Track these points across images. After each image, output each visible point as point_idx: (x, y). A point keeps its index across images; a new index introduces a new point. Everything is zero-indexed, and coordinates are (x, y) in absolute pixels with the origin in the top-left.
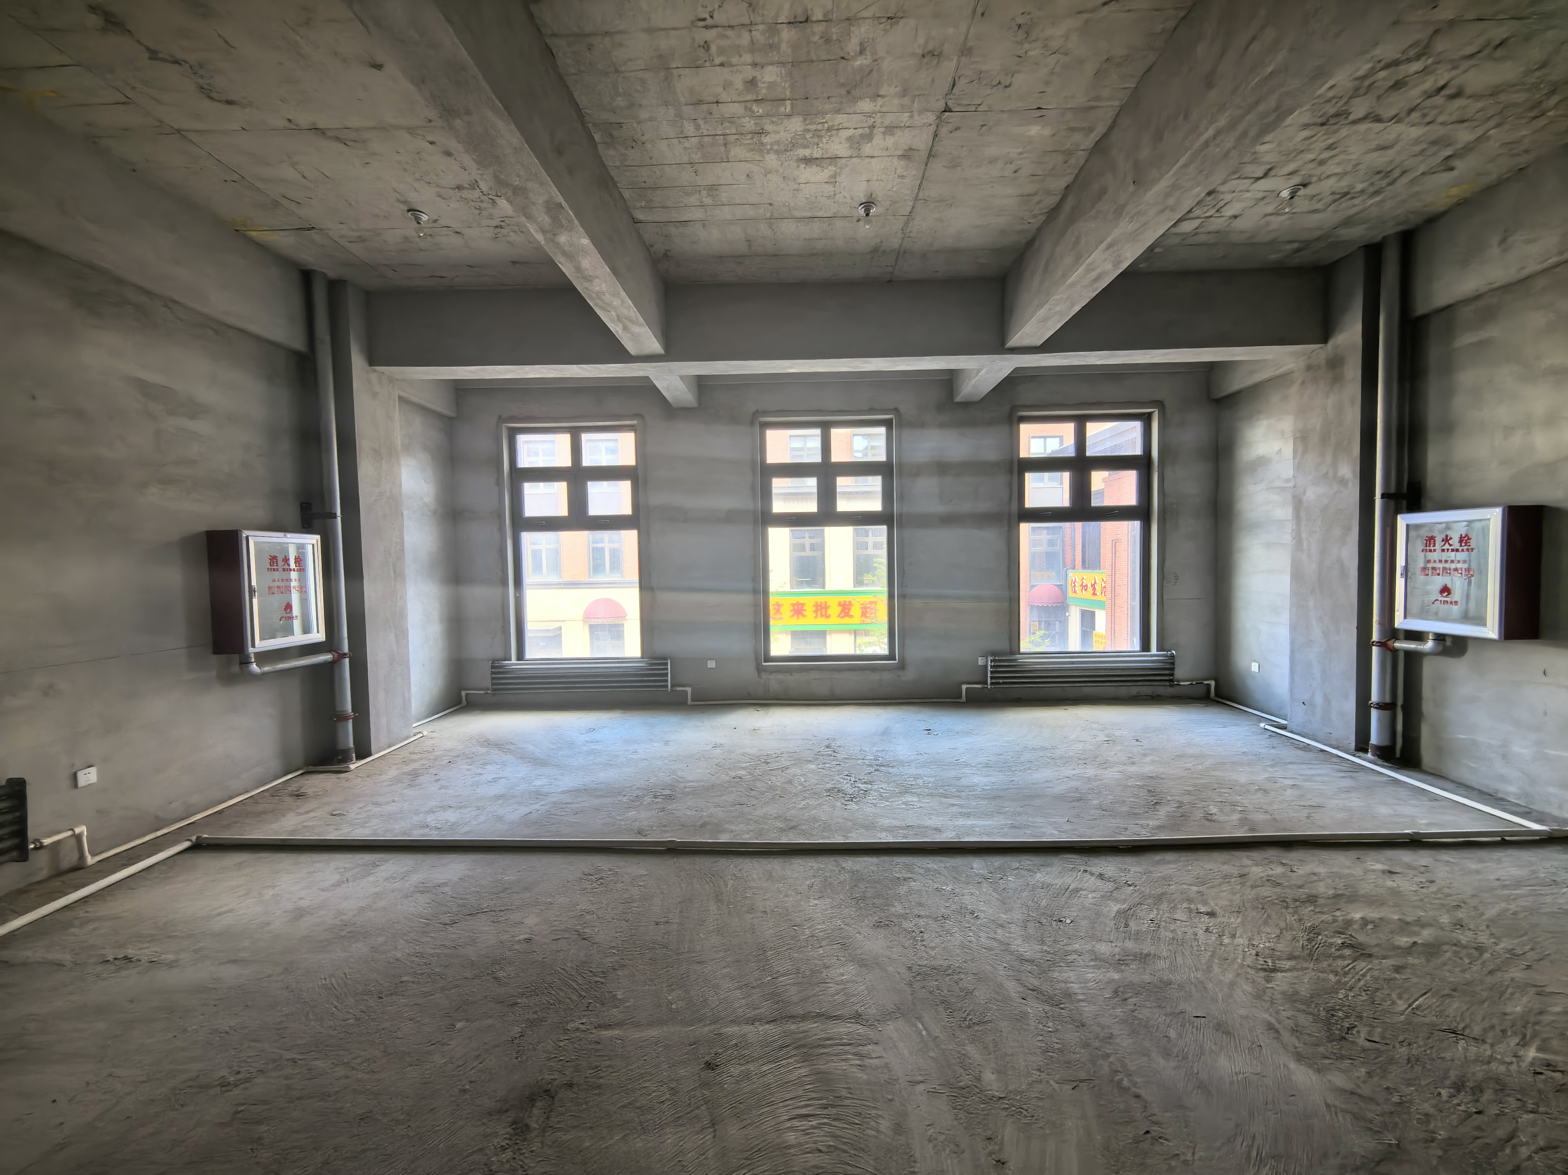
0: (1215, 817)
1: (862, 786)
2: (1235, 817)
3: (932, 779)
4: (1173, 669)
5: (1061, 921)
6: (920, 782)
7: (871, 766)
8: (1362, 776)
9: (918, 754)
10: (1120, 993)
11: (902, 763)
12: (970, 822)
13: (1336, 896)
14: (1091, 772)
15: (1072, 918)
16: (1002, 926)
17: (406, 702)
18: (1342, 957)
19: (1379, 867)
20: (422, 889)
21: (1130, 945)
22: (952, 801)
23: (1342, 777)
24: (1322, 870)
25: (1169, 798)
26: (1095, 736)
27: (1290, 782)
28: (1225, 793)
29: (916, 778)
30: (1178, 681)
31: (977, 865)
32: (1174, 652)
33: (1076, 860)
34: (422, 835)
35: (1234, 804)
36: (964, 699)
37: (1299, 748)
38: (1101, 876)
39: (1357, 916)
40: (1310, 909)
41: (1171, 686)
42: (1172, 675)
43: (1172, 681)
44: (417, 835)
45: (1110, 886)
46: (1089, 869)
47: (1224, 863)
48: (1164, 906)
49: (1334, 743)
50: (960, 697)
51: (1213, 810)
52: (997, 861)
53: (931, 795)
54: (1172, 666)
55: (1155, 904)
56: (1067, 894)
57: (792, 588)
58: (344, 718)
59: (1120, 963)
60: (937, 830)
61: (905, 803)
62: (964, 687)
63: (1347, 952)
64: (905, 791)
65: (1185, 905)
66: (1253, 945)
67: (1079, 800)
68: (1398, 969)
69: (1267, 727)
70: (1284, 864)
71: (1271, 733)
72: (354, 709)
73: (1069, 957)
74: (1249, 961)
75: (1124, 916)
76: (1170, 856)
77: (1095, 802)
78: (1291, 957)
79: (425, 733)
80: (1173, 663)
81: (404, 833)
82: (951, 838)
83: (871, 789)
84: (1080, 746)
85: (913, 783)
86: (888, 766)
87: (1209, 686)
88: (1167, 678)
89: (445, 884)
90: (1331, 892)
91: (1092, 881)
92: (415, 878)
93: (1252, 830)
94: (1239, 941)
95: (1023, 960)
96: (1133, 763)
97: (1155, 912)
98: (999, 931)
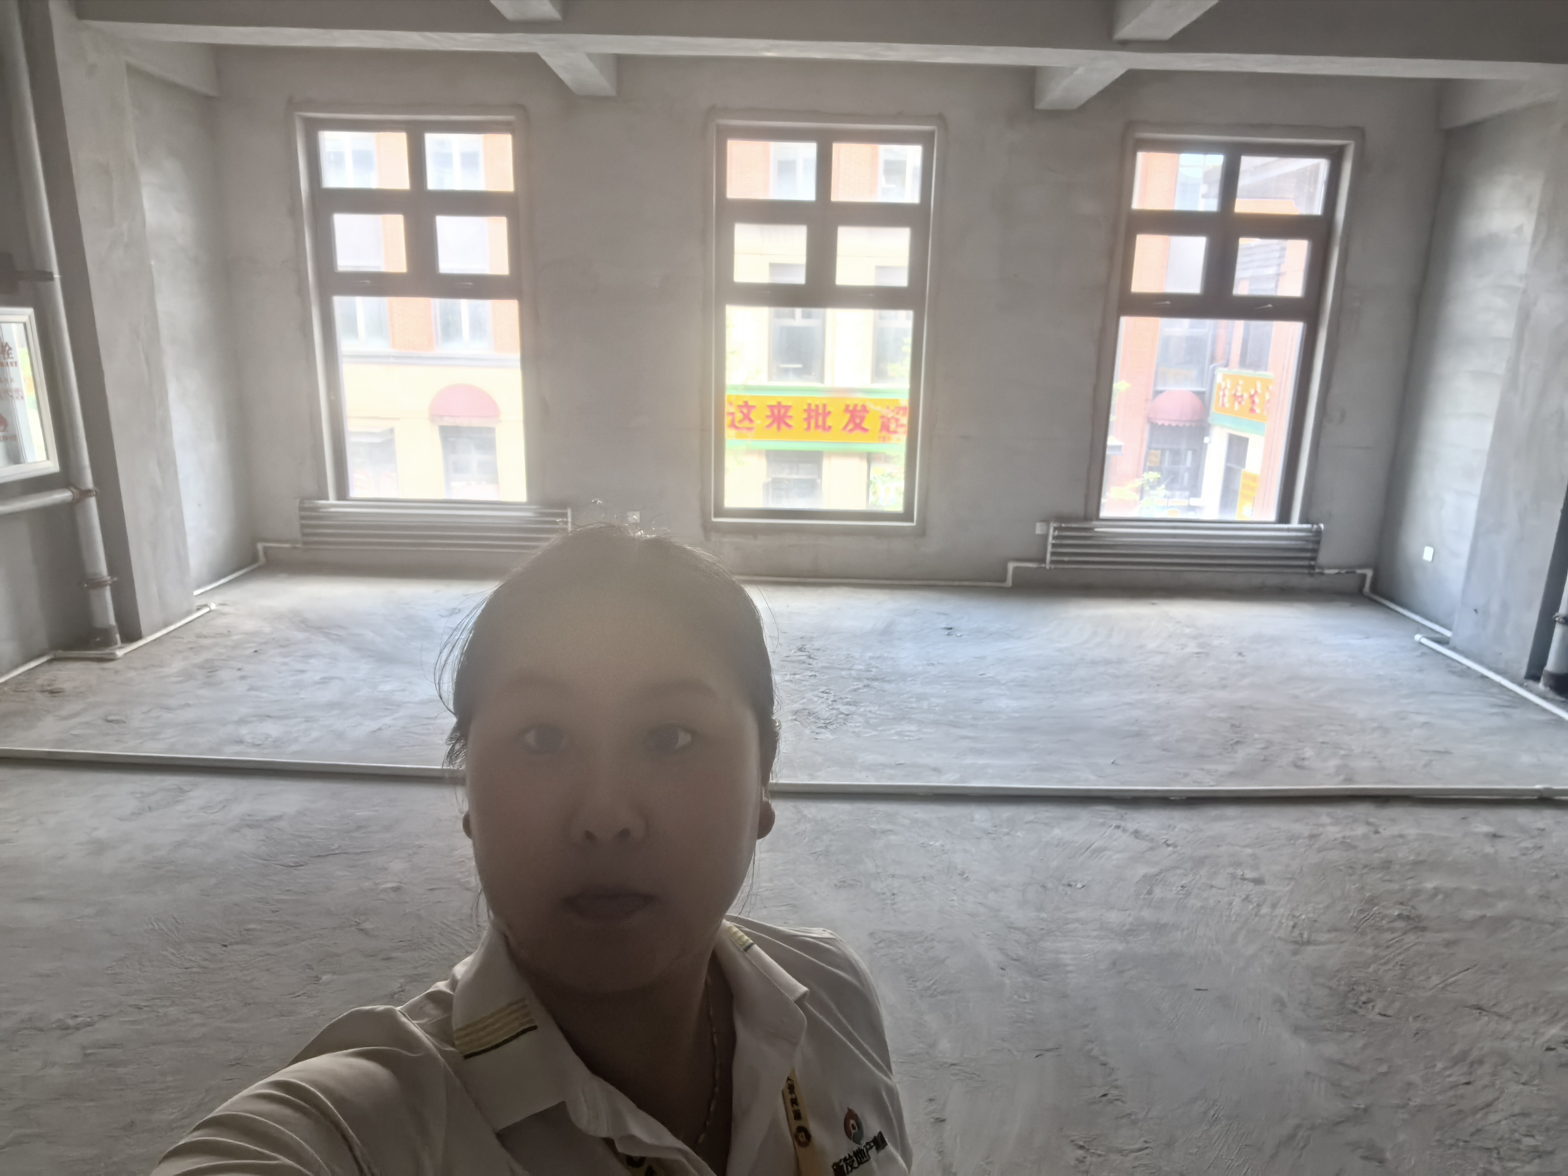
0: (1306, 763)
1: (844, 709)
2: (1333, 763)
3: (943, 701)
4: (1315, 551)
5: (1070, 885)
6: (925, 704)
7: (858, 679)
8: (1518, 714)
9: (928, 665)
10: (1117, 964)
11: (903, 677)
12: (982, 761)
13: (1417, 863)
14: (1162, 697)
15: (1085, 883)
16: (995, 890)
17: (182, 560)
18: (1393, 930)
19: (1486, 829)
20: (250, 823)
21: (1147, 914)
22: (963, 732)
23: (1493, 714)
24: (1412, 832)
25: (1256, 736)
26: (1184, 646)
27: (1422, 719)
28: (1332, 731)
29: (920, 697)
30: (1322, 567)
31: (980, 815)
32: (1322, 526)
33: (1110, 812)
34: (237, 754)
35: (1337, 746)
36: (1009, 582)
37: (1454, 673)
38: (1136, 834)
39: (1429, 885)
40: (1379, 876)
41: (1311, 575)
42: (1313, 559)
43: (1312, 567)
44: (230, 754)
45: (1144, 845)
46: (1123, 824)
47: (1297, 821)
48: (1203, 872)
49: (1501, 666)
50: (1004, 580)
51: (1309, 753)
52: (1006, 812)
53: (936, 723)
54: (1316, 546)
55: (1192, 870)
56: (1087, 854)
57: (770, 378)
58: (98, 584)
59: (1128, 933)
60: (937, 770)
61: (899, 733)
62: (1011, 566)
63: (1400, 924)
64: (903, 717)
65: (1231, 870)
66: (1294, 916)
67: (1137, 734)
68: (1448, 944)
69: (1425, 641)
70: (1368, 824)
71: (1425, 650)
72: (111, 571)
73: (1069, 926)
74: (1282, 933)
75: (1150, 881)
76: (1231, 811)
77: (1157, 739)
78: (1333, 929)
79: (213, 606)
80: (1318, 542)
81: (212, 750)
82: (954, 781)
83: (854, 713)
84: (1158, 659)
85: (914, 705)
86: (883, 680)
87: (1364, 576)
88: (1306, 563)
89: (280, 818)
90: (1412, 858)
91: (1123, 839)
92: (239, 810)
93: (1348, 780)
94: (1280, 911)
95: (1011, 927)
96: (1224, 687)
97: (1190, 877)
98: (991, 895)
